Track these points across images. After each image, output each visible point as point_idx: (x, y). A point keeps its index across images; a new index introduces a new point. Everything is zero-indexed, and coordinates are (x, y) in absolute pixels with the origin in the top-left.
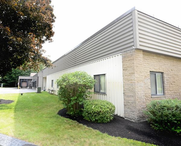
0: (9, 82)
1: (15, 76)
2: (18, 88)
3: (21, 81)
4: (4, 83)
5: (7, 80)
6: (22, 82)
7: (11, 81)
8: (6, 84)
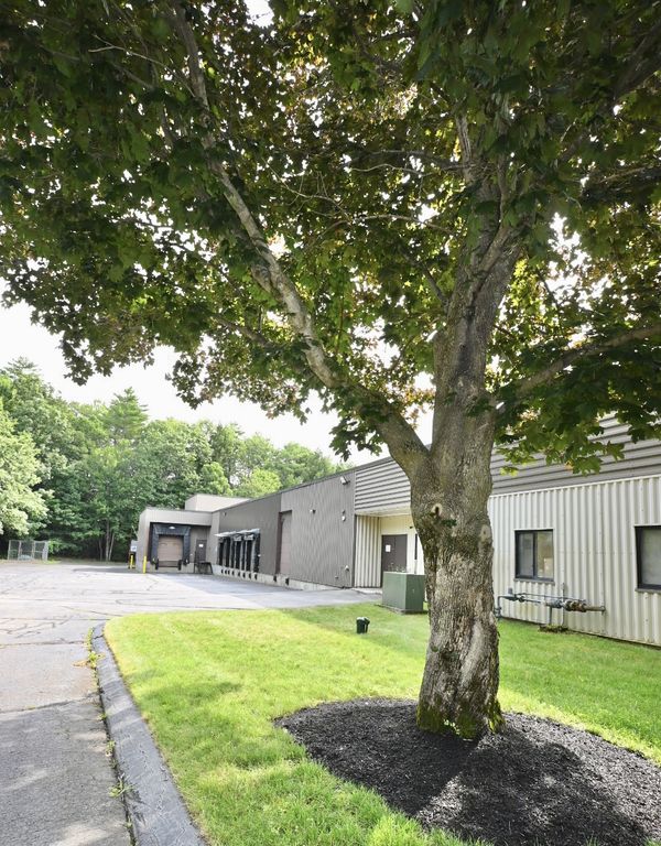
0: (80, 535)
1: (111, 505)
2: (134, 570)
3: (157, 531)
4: (58, 542)
5: (72, 528)
6: (161, 536)
7: (90, 533)
8: (65, 546)
